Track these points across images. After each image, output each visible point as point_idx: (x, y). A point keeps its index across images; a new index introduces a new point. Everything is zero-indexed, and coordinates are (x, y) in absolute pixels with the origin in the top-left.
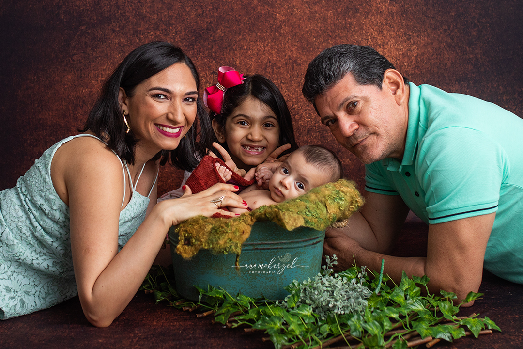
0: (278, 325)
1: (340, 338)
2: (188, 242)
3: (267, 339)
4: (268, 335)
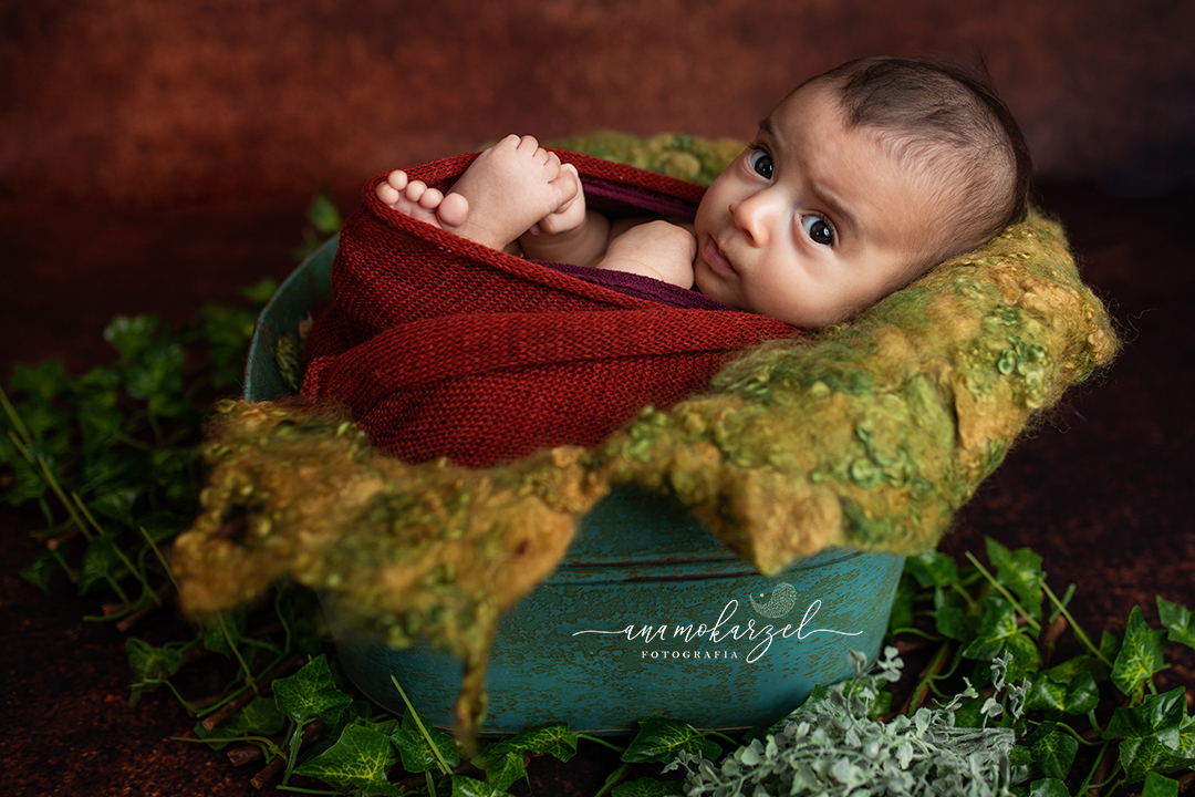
2: (238, 525)
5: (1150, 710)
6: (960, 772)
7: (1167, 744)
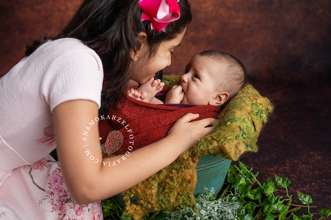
5: (271, 200)
6: (227, 212)
7: (274, 207)
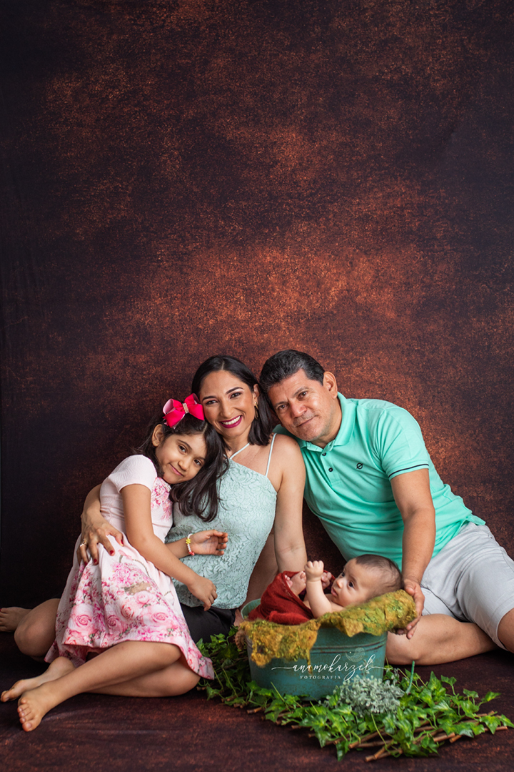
0: (323, 723)
1: (375, 734)
2: (261, 650)
3: (313, 735)
4: (313, 732)
